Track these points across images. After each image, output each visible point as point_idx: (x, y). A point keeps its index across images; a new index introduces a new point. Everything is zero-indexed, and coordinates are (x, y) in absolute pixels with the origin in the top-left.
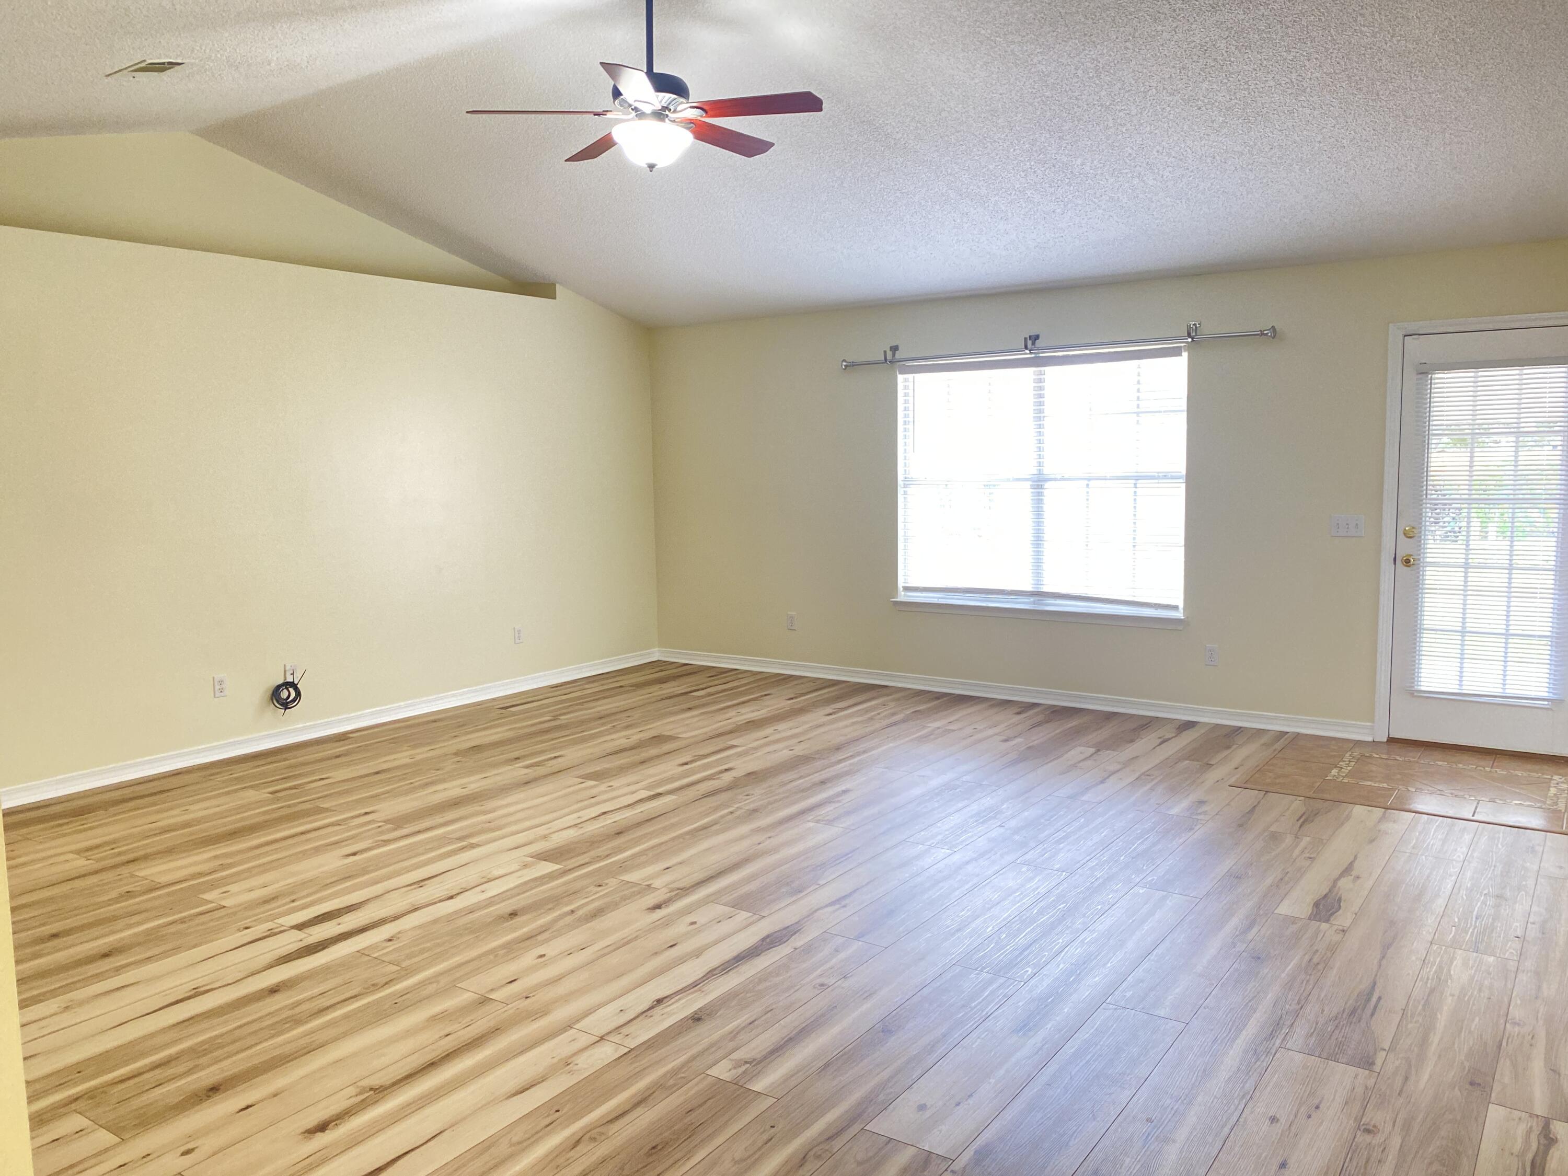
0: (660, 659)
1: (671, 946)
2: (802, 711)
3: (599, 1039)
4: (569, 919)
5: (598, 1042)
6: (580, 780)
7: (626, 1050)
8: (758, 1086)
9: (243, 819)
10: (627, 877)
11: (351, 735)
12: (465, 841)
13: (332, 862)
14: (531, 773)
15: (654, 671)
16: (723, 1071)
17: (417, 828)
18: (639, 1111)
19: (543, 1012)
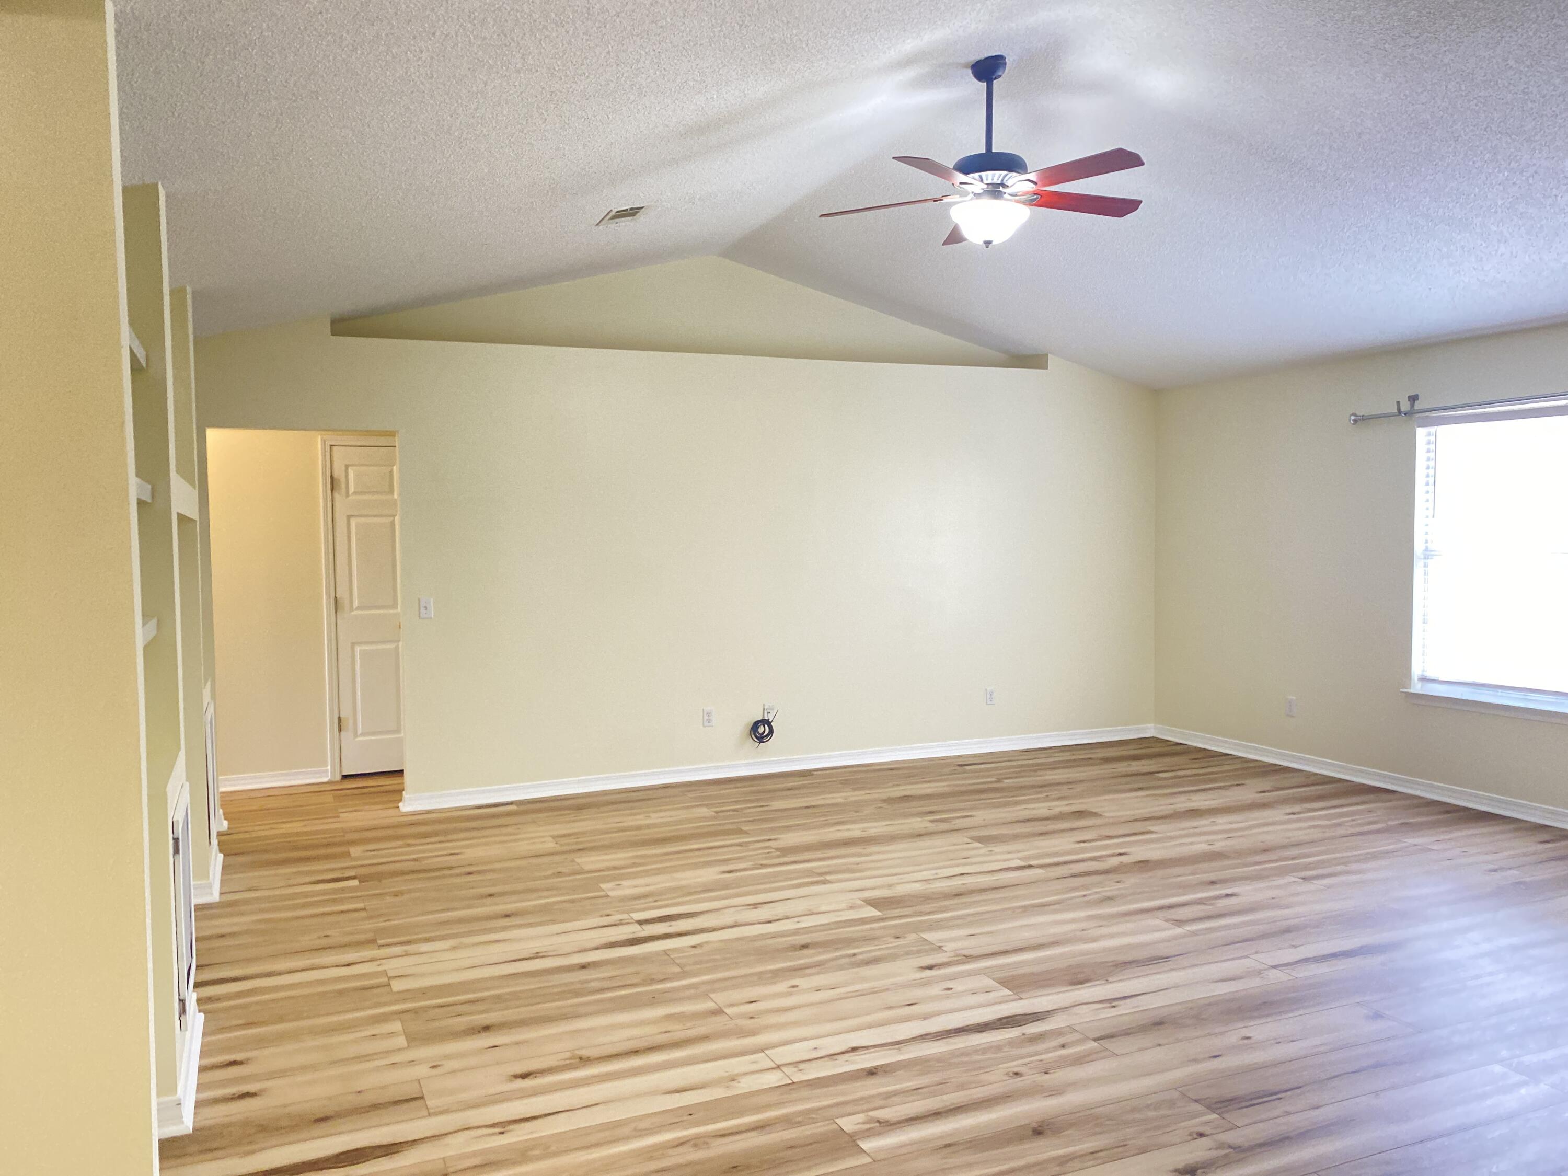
0: (1155, 736)
1: (909, 1005)
2: (1264, 806)
3: (774, 1066)
4: (847, 960)
5: (773, 1069)
6: (969, 841)
7: (790, 1082)
8: (866, 1145)
9: (678, 830)
10: (925, 936)
11: (815, 773)
12: (822, 878)
13: (709, 875)
14: (932, 827)
15: (1140, 747)
16: (848, 1124)
17: (792, 859)
18: (753, 1134)
19: (753, 1033)
